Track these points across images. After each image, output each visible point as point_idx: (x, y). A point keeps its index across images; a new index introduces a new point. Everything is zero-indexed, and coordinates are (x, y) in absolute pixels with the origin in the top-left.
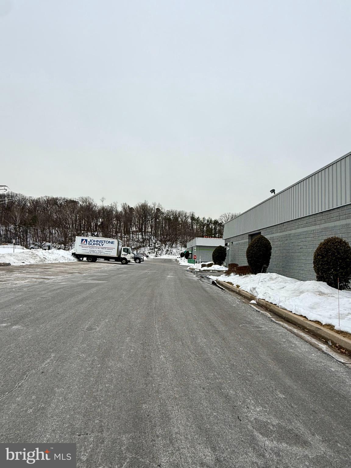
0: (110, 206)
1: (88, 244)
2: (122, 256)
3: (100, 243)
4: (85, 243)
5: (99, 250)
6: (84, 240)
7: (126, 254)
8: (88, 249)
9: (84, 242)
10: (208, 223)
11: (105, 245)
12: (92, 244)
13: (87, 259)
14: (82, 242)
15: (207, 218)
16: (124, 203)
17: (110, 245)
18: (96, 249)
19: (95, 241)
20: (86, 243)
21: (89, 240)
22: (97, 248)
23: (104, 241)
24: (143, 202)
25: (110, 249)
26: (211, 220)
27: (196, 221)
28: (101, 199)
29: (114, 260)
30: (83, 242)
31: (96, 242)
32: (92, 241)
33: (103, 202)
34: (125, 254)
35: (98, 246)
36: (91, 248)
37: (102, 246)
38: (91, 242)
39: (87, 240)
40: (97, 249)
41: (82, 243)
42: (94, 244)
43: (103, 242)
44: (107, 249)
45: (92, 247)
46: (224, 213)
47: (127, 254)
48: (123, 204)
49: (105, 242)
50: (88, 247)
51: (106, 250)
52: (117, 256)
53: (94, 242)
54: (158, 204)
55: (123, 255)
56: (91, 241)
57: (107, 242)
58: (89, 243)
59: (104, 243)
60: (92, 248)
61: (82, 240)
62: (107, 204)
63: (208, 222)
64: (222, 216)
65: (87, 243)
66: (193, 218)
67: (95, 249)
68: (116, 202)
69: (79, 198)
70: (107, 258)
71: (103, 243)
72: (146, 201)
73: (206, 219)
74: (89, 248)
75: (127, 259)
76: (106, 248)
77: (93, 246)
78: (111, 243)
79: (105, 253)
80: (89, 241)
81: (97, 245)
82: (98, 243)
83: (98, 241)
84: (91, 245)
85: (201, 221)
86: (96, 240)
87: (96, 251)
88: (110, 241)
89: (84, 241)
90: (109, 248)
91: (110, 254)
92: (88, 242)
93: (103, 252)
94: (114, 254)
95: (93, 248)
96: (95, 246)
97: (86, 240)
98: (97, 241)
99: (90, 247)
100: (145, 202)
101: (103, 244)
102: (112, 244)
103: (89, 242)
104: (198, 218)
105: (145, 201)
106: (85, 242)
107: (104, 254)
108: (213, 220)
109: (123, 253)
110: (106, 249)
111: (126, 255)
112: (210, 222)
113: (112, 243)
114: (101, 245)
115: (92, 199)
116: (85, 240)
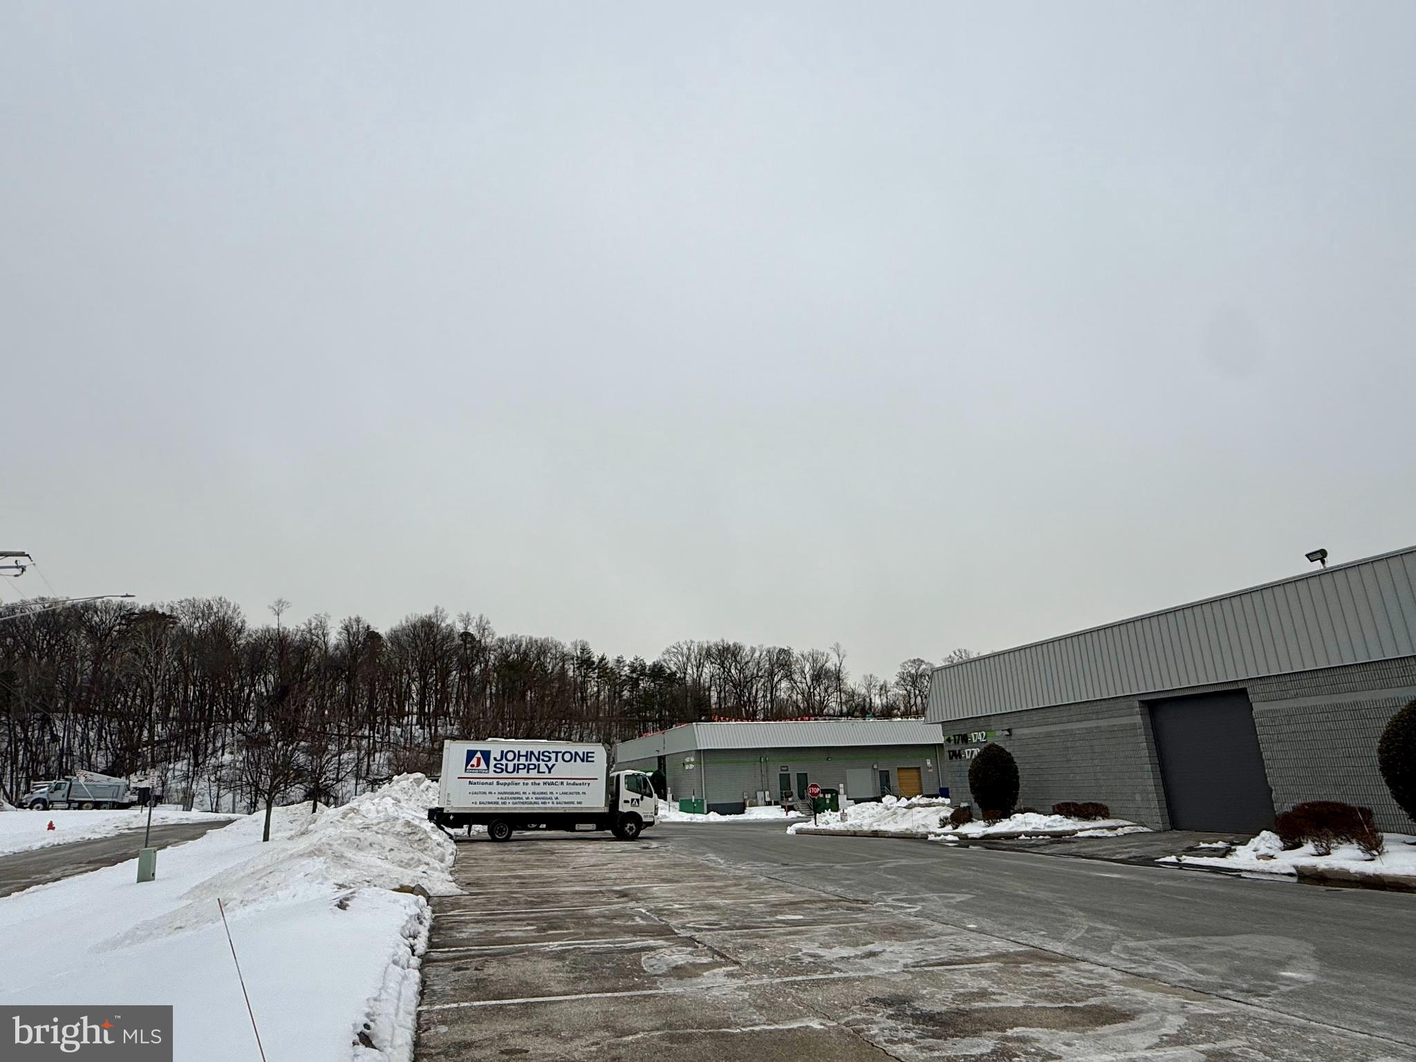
0: (303, 627)
1: (492, 768)
2: (624, 808)
3: (541, 762)
4: (483, 766)
5: (538, 789)
6: (479, 755)
7: (639, 796)
8: (496, 788)
9: (478, 764)
10: (634, 675)
11: (562, 769)
12: (510, 769)
13: (490, 831)
14: (467, 765)
15: (628, 660)
16: (353, 617)
17: (578, 769)
18: (525, 789)
19: (519, 756)
20: (486, 768)
21: (495, 754)
22: (530, 782)
23: (557, 753)
24: (430, 612)
25: (577, 782)
26: (643, 667)
27: (595, 669)
28: (271, 605)
29: (592, 826)
30: (474, 761)
31: (523, 760)
32: (510, 756)
33: (278, 615)
34: (633, 800)
35: (533, 773)
36: (505, 784)
37: (547, 775)
38: (504, 762)
39: (489, 752)
40: (530, 789)
41: (469, 767)
42: (517, 769)
43: (550, 759)
44: (568, 784)
45: (510, 781)
46: (673, 643)
47: (642, 799)
48: (350, 619)
49: (560, 755)
50: (495, 781)
51: (565, 788)
52: (606, 810)
53: (516, 761)
54: (477, 617)
55: (626, 802)
56: (504, 755)
57: (567, 757)
58: (495, 766)
59: (556, 760)
60: (509, 784)
61: (471, 755)
62: (293, 622)
63: (632, 672)
64: (668, 651)
65: (488, 765)
66: (585, 662)
67: (521, 788)
68: (322, 615)
69: (181, 602)
70: (564, 821)
71: (553, 761)
72: (440, 609)
73: (628, 662)
74: (498, 783)
75: (642, 815)
76: (565, 781)
77: (515, 775)
78: (583, 760)
79: (560, 800)
80: (499, 758)
81: (529, 769)
82: (534, 761)
83: (532, 753)
84: (504, 774)
85: (612, 669)
86: (523, 753)
87: (524, 796)
88: (576, 753)
89: (479, 760)
90: (574, 781)
91: (580, 803)
92: (492, 762)
93: (554, 796)
94: (596, 801)
95: (513, 784)
96: (523, 773)
97: (486, 755)
98: (530, 755)
99: (501, 781)
100: (436, 612)
101: (550, 764)
102: (585, 763)
103: (495, 759)
104: (603, 659)
105: (436, 608)
106: (482, 761)
107: (555, 805)
108: (649, 663)
109: (625, 794)
110: (562, 783)
111: (638, 800)
112: (639, 670)
113: (586, 758)
114: (543, 768)
115: (232, 606)
116: (482, 752)
